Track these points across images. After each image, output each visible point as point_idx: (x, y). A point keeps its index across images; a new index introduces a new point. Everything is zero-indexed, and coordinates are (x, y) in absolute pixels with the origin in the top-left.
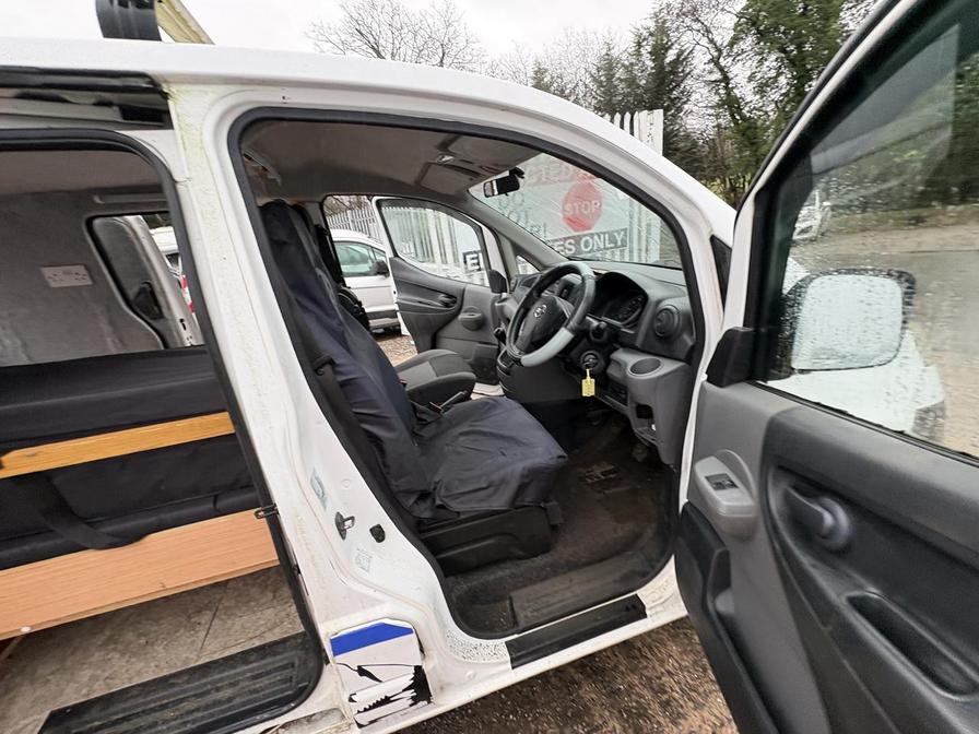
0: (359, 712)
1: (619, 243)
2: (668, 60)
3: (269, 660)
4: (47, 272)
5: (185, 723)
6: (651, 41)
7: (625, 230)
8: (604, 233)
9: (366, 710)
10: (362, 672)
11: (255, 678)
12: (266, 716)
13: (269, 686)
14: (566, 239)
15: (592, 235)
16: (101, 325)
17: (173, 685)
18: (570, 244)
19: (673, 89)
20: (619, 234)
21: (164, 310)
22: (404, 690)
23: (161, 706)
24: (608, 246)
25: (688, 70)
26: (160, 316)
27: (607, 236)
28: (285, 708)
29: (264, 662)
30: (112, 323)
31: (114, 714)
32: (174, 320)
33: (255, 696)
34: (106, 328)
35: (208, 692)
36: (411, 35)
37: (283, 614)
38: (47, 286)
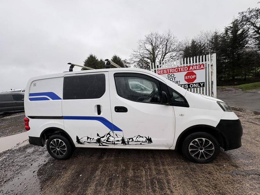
1: (202, 86)
2: (238, 34)
6: (231, 29)
7: (204, 83)
8: (197, 83)
14: (185, 85)
15: (193, 84)
18: (186, 85)
19: (241, 41)
20: (202, 84)
24: (198, 86)
25: (246, 35)
27: (198, 84)
36: (160, 39)
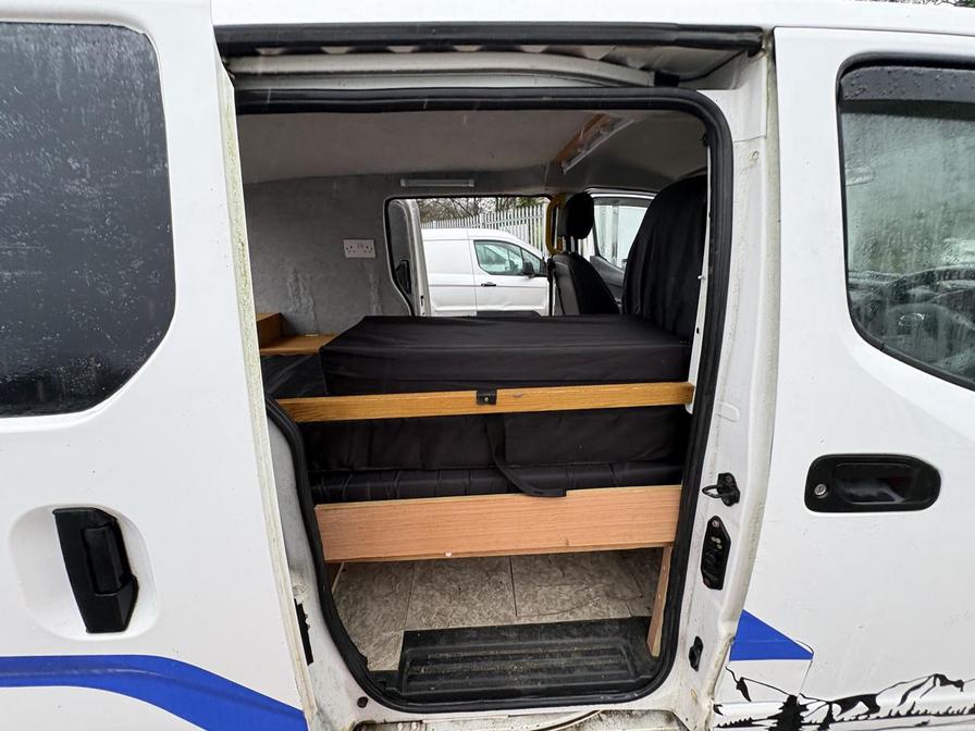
0: (719, 726)
3: (591, 639)
4: (347, 243)
5: (536, 681)
9: (726, 726)
10: (741, 686)
11: (588, 653)
12: (609, 698)
13: (605, 667)
16: (372, 293)
17: (505, 638)
21: (413, 286)
22: (770, 718)
23: (502, 655)
26: (409, 291)
28: (628, 696)
29: (587, 640)
30: (380, 293)
31: (463, 650)
32: (417, 296)
33: (593, 673)
34: (374, 295)
35: (543, 656)
37: (583, 594)
38: (344, 256)
